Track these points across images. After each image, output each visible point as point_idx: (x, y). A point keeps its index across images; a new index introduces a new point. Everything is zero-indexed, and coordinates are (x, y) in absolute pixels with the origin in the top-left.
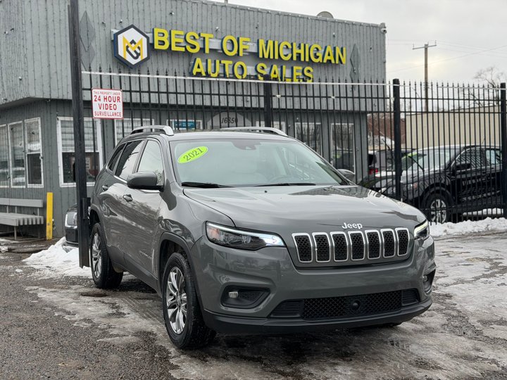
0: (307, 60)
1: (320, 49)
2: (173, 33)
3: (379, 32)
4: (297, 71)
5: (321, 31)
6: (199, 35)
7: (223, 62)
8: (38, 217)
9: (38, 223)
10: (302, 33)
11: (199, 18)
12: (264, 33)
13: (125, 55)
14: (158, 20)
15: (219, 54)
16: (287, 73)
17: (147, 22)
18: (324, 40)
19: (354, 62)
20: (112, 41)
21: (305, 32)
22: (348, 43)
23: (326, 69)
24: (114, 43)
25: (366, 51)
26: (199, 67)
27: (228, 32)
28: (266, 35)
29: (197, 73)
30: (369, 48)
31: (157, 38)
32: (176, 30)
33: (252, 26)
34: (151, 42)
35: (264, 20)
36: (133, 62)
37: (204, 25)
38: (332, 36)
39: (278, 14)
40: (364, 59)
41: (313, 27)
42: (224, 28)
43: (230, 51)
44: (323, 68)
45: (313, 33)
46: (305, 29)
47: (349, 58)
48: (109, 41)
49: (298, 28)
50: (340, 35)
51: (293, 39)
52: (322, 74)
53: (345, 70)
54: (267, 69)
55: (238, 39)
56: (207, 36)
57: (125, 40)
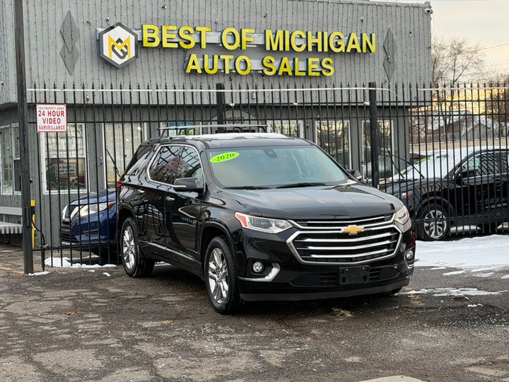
0: (326, 50)
3: (421, 14)
4: (313, 63)
5: (345, 15)
10: (320, 19)
11: (196, 10)
12: (273, 22)
13: (110, 54)
15: (218, 48)
16: (300, 66)
17: (137, 18)
18: (349, 26)
19: (388, 48)
20: (98, 40)
21: (325, 18)
22: (380, 28)
23: (352, 59)
24: (99, 42)
25: (404, 36)
26: (194, 64)
27: (230, 24)
28: (276, 25)
29: (192, 70)
30: (408, 33)
31: (146, 35)
32: (170, 25)
33: (259, 15)
35: (274, 8)
36: (119, 62)
37: (202, 18)
38: (359, 20)
40: (401, 46)
41: (336, 12)
42: (225, 19)
43: (230, 44)
44: (347, 58)
45: (336, 18)
46: (325, 14)
47: (381, 45)
48: (94, 41)
49: (316, 13)
50: (370, 20)
51: (310, 27)
52: (348, 64)
53: (376, 59)
54: (276, 62)
55: (241, 30)
56: (204, 30)
57: (110, 39)
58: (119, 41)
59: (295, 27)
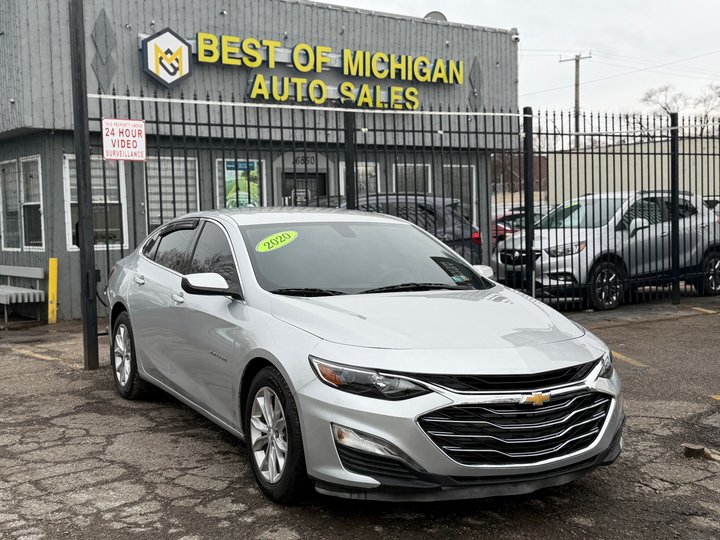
0: (410, 78)
1: (427, 63)
2: (225, 39)
3: (508, 42)
4: (396, 93)
5: (429, 38)
6: (261, 42)
7: (294, 80)
8: (37, 291)
9: (37, 300)
10: (403, 41)
11: (261, 19)
12: (351, 41)
13: (157, 69)
14: (204, 21)
15: (288, 69)
16: (382, 96)
17: (189, 25)
18: (434, 51)
19: (474, 80)
20: (140, 50)
21: (408, 39)
22: (466, 55)
23: (437, 91)
24: (143, 52)
25: (490, 66)
26: (260, 87)
27: (302, 39)
28: (354, 44)
29: (258, 95)
30: (495, 63)
31: (202, 47)
32: (230, 35)
33: (333, 31)
34: (194, 51)
35: (351, 23)
36: (169, 79)
37: (268, 29)
38: (444, 45)
39: (370, 14)
40: (488, 77)
41: (419, 33)
42: (295, 32)
43: (303, 65)
44: (431, 89)
45: (419, 42)
46: (408, 35)
47: (467, 76)
48: (136, 51)
49: (397, 34)
50: (455, 45)
51: (391, 49)
52: (431, 97)
53: (462, 92)
54: (355, 90)
55: (315, 48)
56: (272, 44)
57: (157, 49)
58: (168, 52)
59: (374, 48)
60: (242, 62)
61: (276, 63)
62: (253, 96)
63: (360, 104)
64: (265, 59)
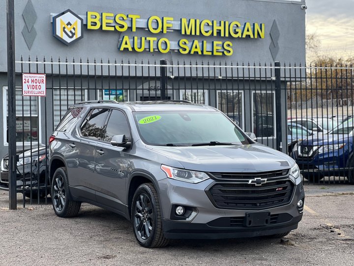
0: (227, 35)
1: (239, 25)
2: (104, 15)
3: (298, 9)
4: (217, 45)
5: (241, 9)
6: (127, 16)
7: (148, 39)
10: (222, 12)
13: (62, 34)
14: (92, 4)
15: (145, 31)
16: (207, 47)
19: (274, 35)
20: (52, 23)
23: (246, 43)
24: (53, 24)
26: (126, 44)
27: (155, 13)
29: (125, 49)
31: (90, 20)
32: (108, 12)
34: (84, 23)
36: (69, 40)
41: (234, 6)
42: (150, 8)
43: (154, 29)
44: (242, 42)
46: (226, 7)
47: (269, 33)
48: (49, 23)
49: (219, 6)
53: (264, 43)
54: (189, 44)
55: (163, 18)
56: (134, 17)
57: (62, 22)
58: (69, 24)
60: (115, 28)
61: (137, 28)
62: (122, 49)
63: (192, 52)
64: (130, 26)
